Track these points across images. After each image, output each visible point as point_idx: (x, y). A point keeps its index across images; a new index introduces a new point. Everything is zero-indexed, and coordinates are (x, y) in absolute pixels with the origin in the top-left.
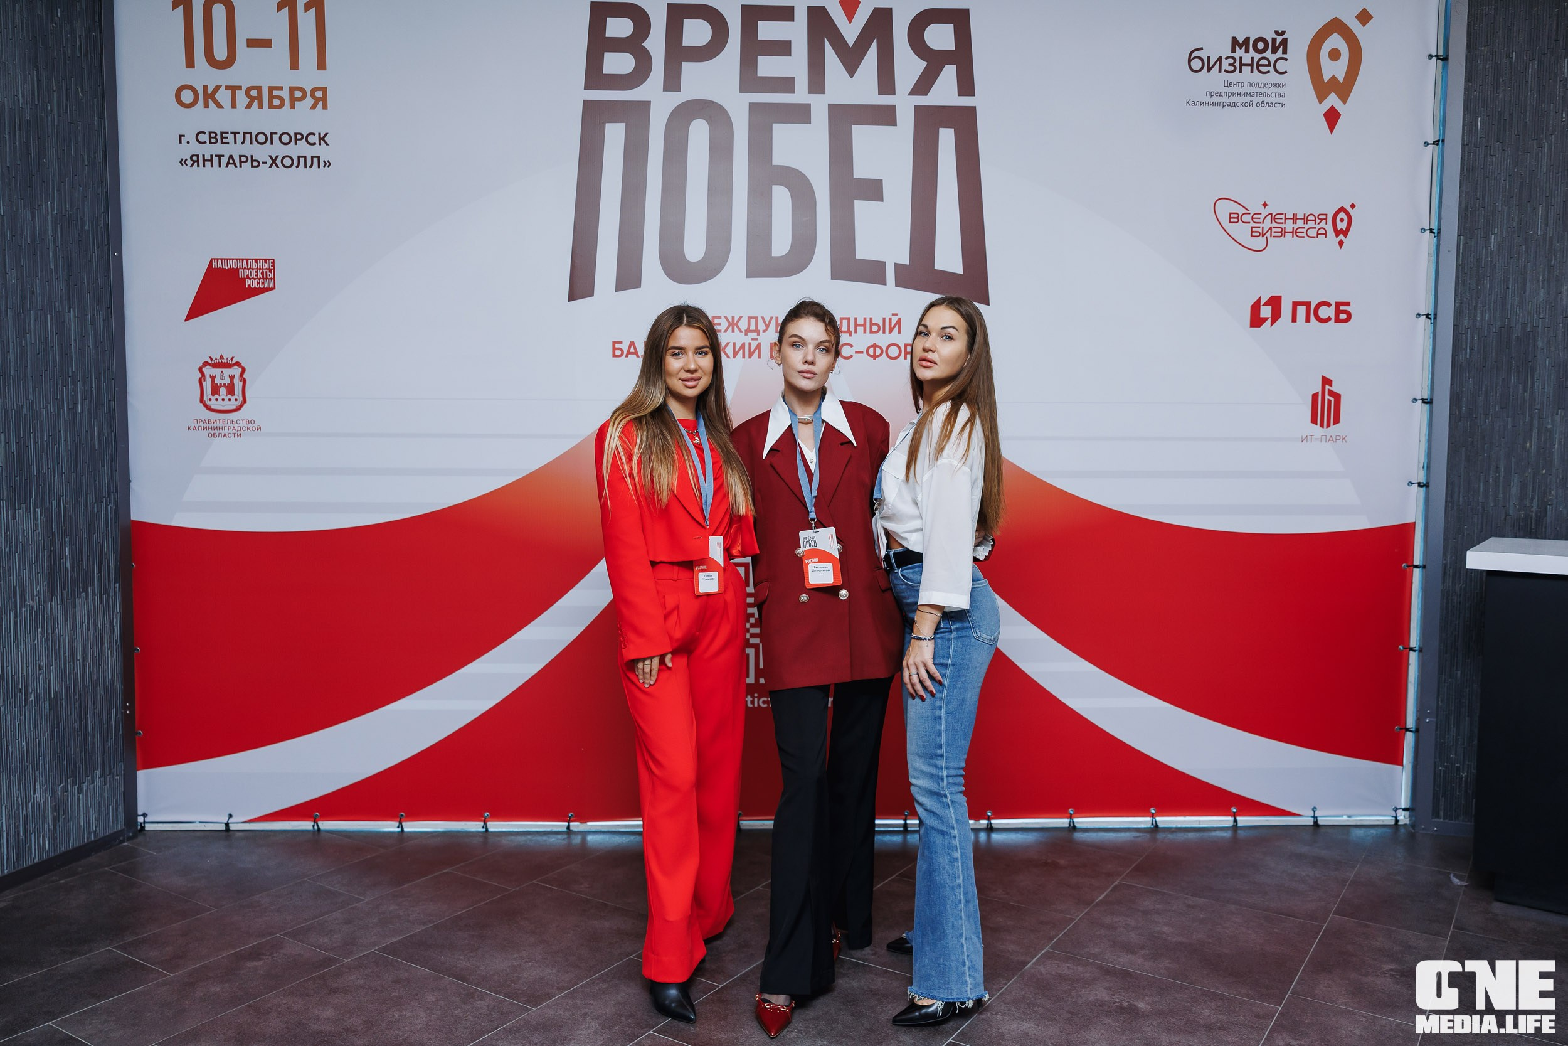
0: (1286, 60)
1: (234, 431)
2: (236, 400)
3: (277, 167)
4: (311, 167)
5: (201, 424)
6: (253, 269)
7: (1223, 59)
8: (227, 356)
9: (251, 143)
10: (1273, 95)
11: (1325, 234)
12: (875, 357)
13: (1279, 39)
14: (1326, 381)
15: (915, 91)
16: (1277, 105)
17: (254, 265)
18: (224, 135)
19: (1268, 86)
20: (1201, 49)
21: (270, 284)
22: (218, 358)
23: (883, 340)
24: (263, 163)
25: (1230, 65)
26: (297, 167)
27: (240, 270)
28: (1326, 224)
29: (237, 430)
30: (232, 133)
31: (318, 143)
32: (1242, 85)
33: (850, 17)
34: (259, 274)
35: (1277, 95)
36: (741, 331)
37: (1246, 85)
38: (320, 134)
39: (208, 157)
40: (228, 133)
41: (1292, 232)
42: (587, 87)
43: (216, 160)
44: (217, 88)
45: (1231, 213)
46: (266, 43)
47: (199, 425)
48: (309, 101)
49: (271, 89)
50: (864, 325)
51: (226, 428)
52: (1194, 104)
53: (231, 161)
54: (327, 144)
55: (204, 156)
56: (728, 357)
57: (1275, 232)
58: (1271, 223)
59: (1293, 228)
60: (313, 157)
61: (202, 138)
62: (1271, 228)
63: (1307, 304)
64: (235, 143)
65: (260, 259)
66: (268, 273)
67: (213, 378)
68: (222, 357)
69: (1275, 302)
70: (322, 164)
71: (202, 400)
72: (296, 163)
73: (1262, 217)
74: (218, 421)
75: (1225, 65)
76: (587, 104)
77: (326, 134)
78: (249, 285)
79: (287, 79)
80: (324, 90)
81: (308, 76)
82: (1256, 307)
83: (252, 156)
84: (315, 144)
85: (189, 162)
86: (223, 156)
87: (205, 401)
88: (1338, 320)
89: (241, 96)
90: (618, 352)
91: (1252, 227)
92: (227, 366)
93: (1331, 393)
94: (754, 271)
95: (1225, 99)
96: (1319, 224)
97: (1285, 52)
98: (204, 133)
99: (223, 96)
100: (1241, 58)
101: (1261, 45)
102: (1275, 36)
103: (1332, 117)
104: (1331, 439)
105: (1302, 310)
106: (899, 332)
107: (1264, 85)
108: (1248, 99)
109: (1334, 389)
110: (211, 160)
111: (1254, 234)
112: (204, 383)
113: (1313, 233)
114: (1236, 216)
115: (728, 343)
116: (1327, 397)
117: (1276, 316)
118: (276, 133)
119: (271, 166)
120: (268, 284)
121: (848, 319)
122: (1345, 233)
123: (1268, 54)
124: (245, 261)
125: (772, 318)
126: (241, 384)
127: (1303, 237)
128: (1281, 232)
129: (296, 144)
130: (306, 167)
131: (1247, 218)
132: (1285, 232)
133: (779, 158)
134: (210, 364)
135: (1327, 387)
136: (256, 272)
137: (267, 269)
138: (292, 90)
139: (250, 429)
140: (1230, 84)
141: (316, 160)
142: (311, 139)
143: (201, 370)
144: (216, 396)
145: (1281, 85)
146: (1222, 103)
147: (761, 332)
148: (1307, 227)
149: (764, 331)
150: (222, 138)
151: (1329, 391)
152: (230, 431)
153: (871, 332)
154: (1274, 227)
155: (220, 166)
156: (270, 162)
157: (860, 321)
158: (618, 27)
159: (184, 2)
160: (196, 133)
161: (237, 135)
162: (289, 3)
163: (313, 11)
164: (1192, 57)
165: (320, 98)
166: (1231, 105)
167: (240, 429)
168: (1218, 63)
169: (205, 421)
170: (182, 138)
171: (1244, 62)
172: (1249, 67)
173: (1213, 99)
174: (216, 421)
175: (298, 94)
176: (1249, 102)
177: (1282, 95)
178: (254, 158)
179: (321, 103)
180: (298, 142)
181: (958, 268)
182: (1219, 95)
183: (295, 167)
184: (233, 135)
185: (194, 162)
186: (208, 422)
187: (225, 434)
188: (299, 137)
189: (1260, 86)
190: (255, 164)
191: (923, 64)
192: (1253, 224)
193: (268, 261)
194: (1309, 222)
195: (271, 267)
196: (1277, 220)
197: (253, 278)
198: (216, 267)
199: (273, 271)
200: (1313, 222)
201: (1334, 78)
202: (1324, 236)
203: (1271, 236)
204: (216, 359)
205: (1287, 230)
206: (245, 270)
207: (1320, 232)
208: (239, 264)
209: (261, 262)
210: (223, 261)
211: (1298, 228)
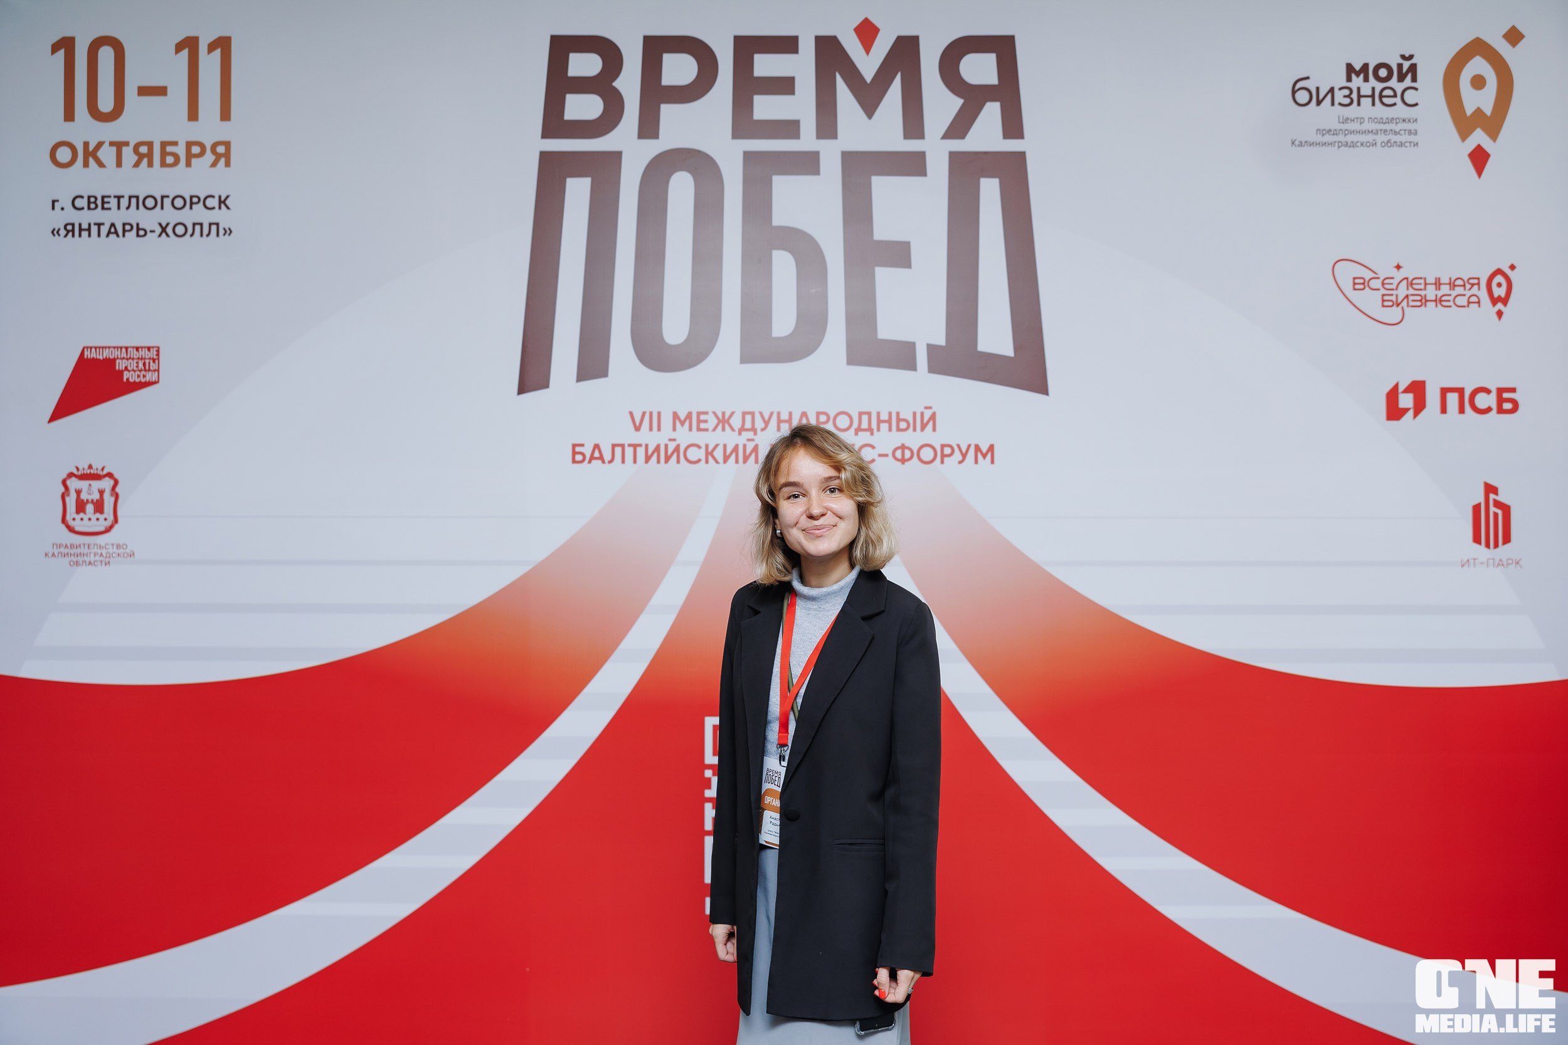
0: (1416, 89)
1: (101, 558)
2: (106, 519)
3: (168, 235)
4: (208, 235)
5: (62, 550)
6: (133, 359)
7: (1336, 91)
8: (97, 466)
9: (138, 208)
10: (1402, 132)
11: (1479, 302)
12: (903, 461)
13: (1406, 65)
14: (1490, 489)
15: (947, 136)
16: (1408, 144)
17: (135, 354)
19: (1394, 121)
20: (1308, 78)
21: (154, 377)
22: (86, 467)
23: (913, 439)
24: (151, 231)
25: (1345, 96)
26: (192, 235)
27: (117, 361)
28: (1479, 289)
29: (104, 556)
30: (115, 197)
31: (217, 207)
32: (1361, 120)
33: (867, 45)
34: (141, 365)
35: (1407, 132)
36: (733, 430)
37: (1366, 120)
38: (220, 197)
39: (84, 226)
40: (110, 197)
41: (1436, 301)
42: (545, 135)
43: (94, 229)
44: (100, 145)
45: (1355, 278)
46: (161, 91)
47: (59, 551)
48: (209, 157)
49: (164, 145)
50: (889, 422)
51: (92, 555)
52: (1301, 145)
53: (113, 230)
54: (228, 208)
55: (80, 225)
56: (717, 462)
57: (1413, 301)
58: (1408, 289)
59: (1436, 296)
60: (210, 224)
61: (78, 203)
62: (1407, 296)
63: (1460, 391)
64: (119, 208)
65: (142, 348)
66: (151, 364)
67: (78, 492)
68: (90, 467)
69: (1418, 389)
70: (222, 232)
71: (64, 520)
72: (190, 231)
73: (1395, 282)
74: (82, 546)
75: (1339, 96)
76: (545, 157)
77: (227, 197)
78: (128, 379)
79: (183, 131)
80: (227, 145)
81: (209, 129)
82: (1392, 396)
83: (138, 225)
84: (213, 208)
85: (63, 232)
86: (103, 224)
87: (68, 521)
88: (1501, 411)
89: (128, 155)
90: (579, 458)
91: (1383, 295)
92: (97, 477)
93: (1498, 504)
94: (749, 356)
95: (1341, 138)
96: (1469, 290)
97: (1414, 79)
98: (82, 197)
99: (107, 154)
100: (1359, 89)
101: (1383, 73)
102: (1401, 61)
103: (1479, 158)
104: (1500, 564)
105: (1453, 399)
106: (934, 429)
107: (1391, 120)
108: (1370, 138)
109: (1501, 498)
110: (89, 230)
111: (1386, 304)
112: (67, 499)
113: (1462, 301)
114: (1362, 281)
115: (717, 446)
116: (1492, 509)
117: (1420, 406)
118: (168, 197)
119: (160, 235)
120: (150, 377)
121: (869, 414)
122: (1505, 301)
123: (1393, 82)
124: (124, 350)
125: (772, 414)
126: (113, 499)
127: (1450, 306)
128: (1421, 301)
129: (191, 208)
130: (202, 235)
131: (1376, 284)
132: (1426, 301)
133: (779, 218)
135: (1492, 496)
136: (137, 363)
137: (150, 358)
138: (189, 145)
139: (122, 555)
140: (1346, 120)
141: (214, 228)
142: (210, 202)
143: (64, 482)
144: (82, 515)
145: (1412, 121)
146: (1336, 144)
147: (759, 431)
148: (1454, 293)
149: (763, 430)
150: (103, 203)
151: (1496, 501)
152: (97, 558)
153: (899, 429)
154: (1412, 295)
155: (99, 235)
156: (159, 230)
157: (884, 416)
158: (583, 65)
159: (66, 45)
160: (72, 199)
161: (122, 200)
162: (189, 44)
163: (218, 52)
164: (1298, 86)
165: (223, 153)
166: (1349, 145)
167: (109, 555)
168: (1329, 96)
169: (66, 546)
170: (56, 204)
171: (1362, 93)
172: (1370, 100)
173: (1328, 138)
174: (80, 545)
175: (196, 150)
176: (1371, 141)
177: (1413, 131)
178: (141, 226)
179: (223, 160)
180: (194, 206)
181: (1008, 350)
182: (1332, 133)
183: (189, 237)
184: (116, 200)
185: (68, 232)
186: (69, 547)
187: (90, 563)
188: (195, 200)
189: (1384, 121)
190: (141, 233)
191: (958, 102)
192: (1383, 291)
193: (151, 350)
194: (1456, 288)
195: (155, 357)
196: (1415, 286)
197: (133, 370)
198: (89, 357)
199: (157, 361)
200: (1462, 288)
201: (1478, 111)
202: (1477, 305)
203: (1408, 306)
204: (84, 469)
205: (1428, 298)
206: (124, 361)
207: (1471, 300)
208: (116, 353)
209: (143, 350)
210: (98, 350)
211: (1442, 296)
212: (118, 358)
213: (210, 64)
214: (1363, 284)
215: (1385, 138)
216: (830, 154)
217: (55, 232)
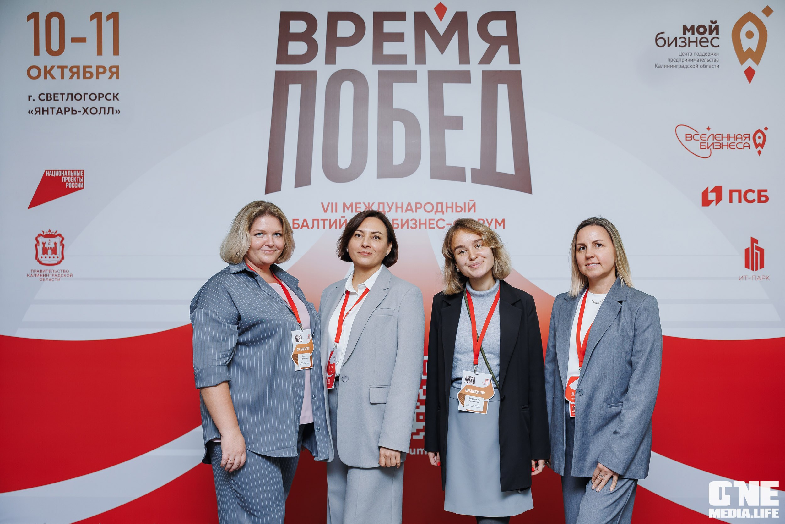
0: (718, 38)
1: (56, 277)
2: (58, 257)
3: (87, 114)
4: (108, 114)
5: (36, 273)
6: (71, 176)
7: (678, 39)
8: (53, 230)
9: (72, 100)
10: (711, 60)
11: (749, 147)
13: (713, 26)
14: (754, 241)
15: (482, 62)
16: (714, 66)
17: (72, 174)
18: (56, 95)
19: (707, 55)
20: (664, 33)
21: (82, 186)
22: (48, 231)
24: (79, 112)
25: (682, 42)
26: (100, 114)
27: (63, 177)
28: (749, 140)
29: (57, 276)
30: (60, 94)
31: (112, 99)
32: (690, 54)
33: (441, 16)
34: (75, 179)
35: (713, 60)
37: (693, 54)
38: (114, 94)
39: (45, 109)
40: (58, 94)
41: (727, 146)
42: (278, 63)
43: (50, 110)
44: (52, 67)
45: (686, 134)
46: (83, 40)
47: (34, 273)
48: (108, 74)
49: (85, 67)
50: (452, 207)
51: (51, 275)
52: (660, 67)
53: (59, 111)
54: (118, 100)
55: (43, 108)
57: (716, 146)
58: (713, 140)
59: (728, 143)
60: (109, 108)
61: (42, 97)
62: (713, 144)
63: (739, 191)
64: (62, 100)
65: (75, 171)
66: (80, 179)
67: (44, 244)
68: (50, 231)
69: (718, 190)
70: (115, 112)
71: (37, 258)
72: (99, 111)
73: (707, 136)
74: (46, 271)
75: (679, 42)
76: (278, 73)
77: (118, 94)
78: (68, 187)
79: (94, 61)
80: (117, 67)
81: (108, 59)
82: (705, 194)
83: (72, 108)
84: (111, 100)
85: (34, 112)
86: (55, 108)
87: (38, 258)
88: (760, 201)
89: (67, 72)
91: (701, 143)
92: (53, 236)
93: (758, 248)
94: (381, 175)
95: (680, 63)
96: (744, 140)
97: (717, 33)
98: (44, 94)
99: (56, 72)
100: (689, 38)
101: (702, 30)
102: (711, 24)
103: (750, 73)
104: (759, 278)
105: (735, 195)
106: (475, 211)
107: (705, 54)
108: (695, 63)
109: (759, 245)
110: (47, 111)
111: (702, 147)
112: (38, 247)
113: (740, 146)
114: (690, 136)
116: (755, 251)
117: (719, 199)
118: (87, 94)
119: (83, 114)
120: (79, 185)
121: (442, 204)
122: (762, 146)
123: (707, 35)
124: (66, 172)
125: (393, 203)
126: (61, 247)
127: (735, 149)
128: (720, 146)
129: (99, 100)
130: (105, 114)
131: (697, 137)
132: (723, 146)
133: (396, 105)
134: (42, 236)
135: (755, 244)
136: (73, 178)
137: (79, 176)
138: (98, 67)
139: (66, 275)
140: (683, 54)
141: (111, 110)
142: (109, 97)
143: (36, 239)
144: (46, 255)
145: (716, 54)
146: (678, 66)
148: (736, 142)
149: (388, 212)
150: (54, 97)
151: (756, 247)
152: (54, 277)
153: (457, 211)
154: (715, 143)
155: (53, 114)
156: (83, 111)
157: (450, 205)
158: (297, 27)
159: (34, 16)
160: (39, 94)
161: (64, 95)
162: (97, 16)
163: (112, 20)
164: (658, 38)
165: (115, 72)
166: (684, 67)
167: (60, 276)
168: (675, 41)
169: (38, 271)
170: (30, 97)
171: (691, 40)
172: (695, 44)
173: (673, 64)
174: (45, 270)
175: (101, 70)
176: (695, 65)
177: (716, 60)
178: (74, 109)
179: (115, 75)
180: (100, 99)
181: (511, 171)
182: (676, 61)
183: (98, 114)
184: (61, 95)
185: (37, 112)
186: (39, 271)
187: (50, 279)
188: (101, 96)
189: (702, 55)
190: (74, 112)
191: (487, 45)
192: (701, 141)
193: (80, 171)
194: (738, 139)
195: (82, 175)
196: (717, 138)
197: (71, 182)
198: (48, 175)
199: (83, 177)
200: (741, 139)
201: (750, 49)
202: (748, 148)
203: (713, 149)
204: (46, 232)
205: (723, 145)
206: (66, 177)
207: (745, 145)
208: (62, 173)
209: (76, 171)
210: (53, 172)
211: (730, 144)
212: (63, 176)
213: (108, 26)
214: (691, 137)
215: (702, 63)
216: (422, 72)
217: (30, 112)
